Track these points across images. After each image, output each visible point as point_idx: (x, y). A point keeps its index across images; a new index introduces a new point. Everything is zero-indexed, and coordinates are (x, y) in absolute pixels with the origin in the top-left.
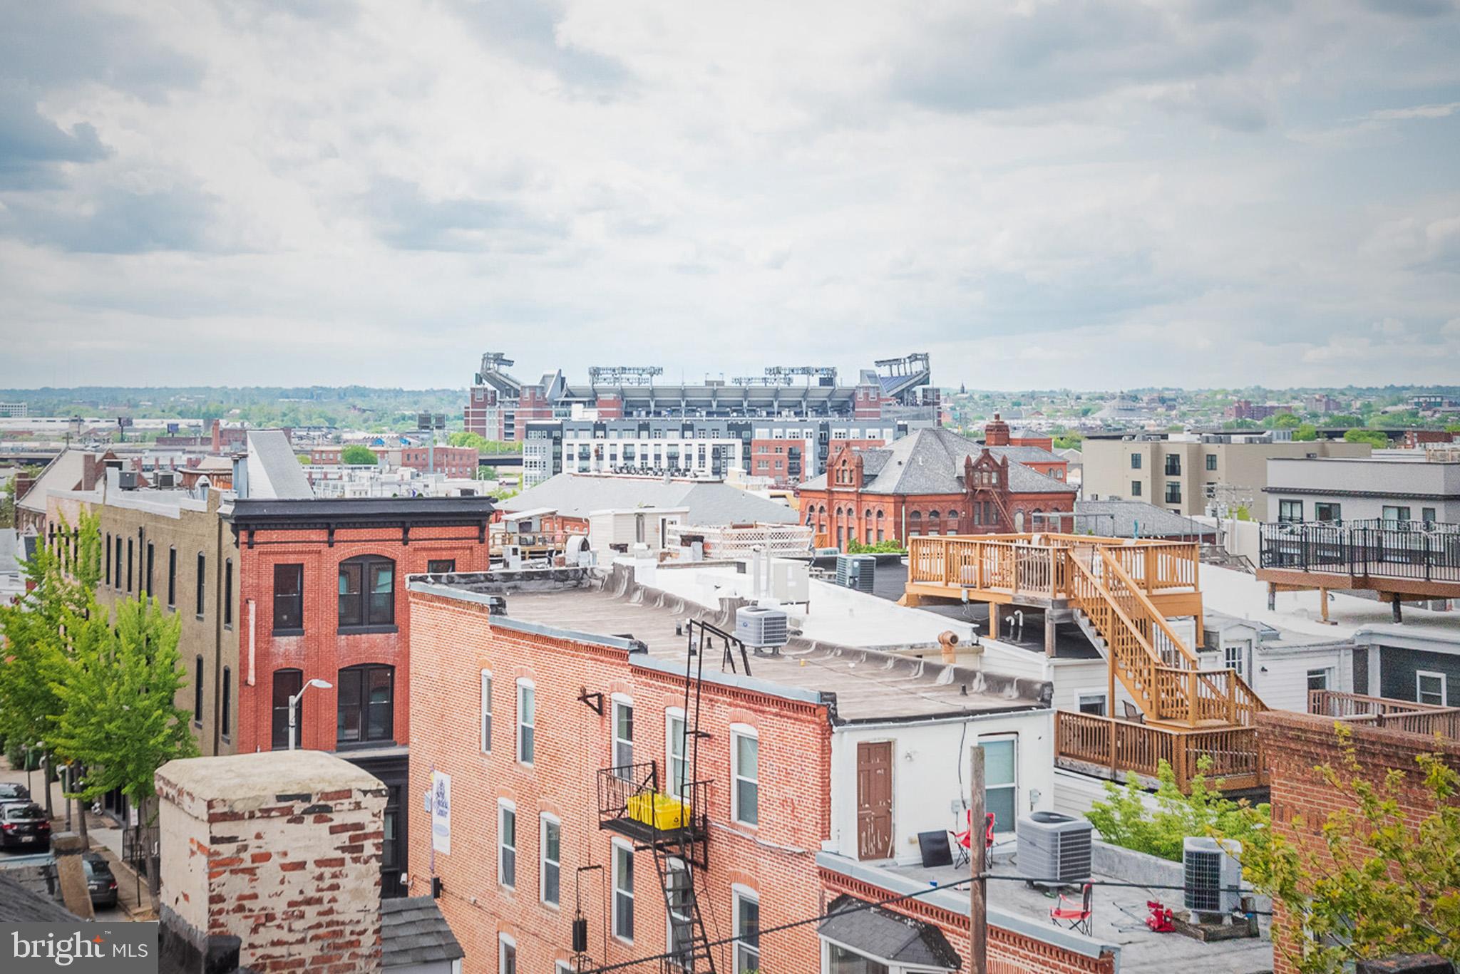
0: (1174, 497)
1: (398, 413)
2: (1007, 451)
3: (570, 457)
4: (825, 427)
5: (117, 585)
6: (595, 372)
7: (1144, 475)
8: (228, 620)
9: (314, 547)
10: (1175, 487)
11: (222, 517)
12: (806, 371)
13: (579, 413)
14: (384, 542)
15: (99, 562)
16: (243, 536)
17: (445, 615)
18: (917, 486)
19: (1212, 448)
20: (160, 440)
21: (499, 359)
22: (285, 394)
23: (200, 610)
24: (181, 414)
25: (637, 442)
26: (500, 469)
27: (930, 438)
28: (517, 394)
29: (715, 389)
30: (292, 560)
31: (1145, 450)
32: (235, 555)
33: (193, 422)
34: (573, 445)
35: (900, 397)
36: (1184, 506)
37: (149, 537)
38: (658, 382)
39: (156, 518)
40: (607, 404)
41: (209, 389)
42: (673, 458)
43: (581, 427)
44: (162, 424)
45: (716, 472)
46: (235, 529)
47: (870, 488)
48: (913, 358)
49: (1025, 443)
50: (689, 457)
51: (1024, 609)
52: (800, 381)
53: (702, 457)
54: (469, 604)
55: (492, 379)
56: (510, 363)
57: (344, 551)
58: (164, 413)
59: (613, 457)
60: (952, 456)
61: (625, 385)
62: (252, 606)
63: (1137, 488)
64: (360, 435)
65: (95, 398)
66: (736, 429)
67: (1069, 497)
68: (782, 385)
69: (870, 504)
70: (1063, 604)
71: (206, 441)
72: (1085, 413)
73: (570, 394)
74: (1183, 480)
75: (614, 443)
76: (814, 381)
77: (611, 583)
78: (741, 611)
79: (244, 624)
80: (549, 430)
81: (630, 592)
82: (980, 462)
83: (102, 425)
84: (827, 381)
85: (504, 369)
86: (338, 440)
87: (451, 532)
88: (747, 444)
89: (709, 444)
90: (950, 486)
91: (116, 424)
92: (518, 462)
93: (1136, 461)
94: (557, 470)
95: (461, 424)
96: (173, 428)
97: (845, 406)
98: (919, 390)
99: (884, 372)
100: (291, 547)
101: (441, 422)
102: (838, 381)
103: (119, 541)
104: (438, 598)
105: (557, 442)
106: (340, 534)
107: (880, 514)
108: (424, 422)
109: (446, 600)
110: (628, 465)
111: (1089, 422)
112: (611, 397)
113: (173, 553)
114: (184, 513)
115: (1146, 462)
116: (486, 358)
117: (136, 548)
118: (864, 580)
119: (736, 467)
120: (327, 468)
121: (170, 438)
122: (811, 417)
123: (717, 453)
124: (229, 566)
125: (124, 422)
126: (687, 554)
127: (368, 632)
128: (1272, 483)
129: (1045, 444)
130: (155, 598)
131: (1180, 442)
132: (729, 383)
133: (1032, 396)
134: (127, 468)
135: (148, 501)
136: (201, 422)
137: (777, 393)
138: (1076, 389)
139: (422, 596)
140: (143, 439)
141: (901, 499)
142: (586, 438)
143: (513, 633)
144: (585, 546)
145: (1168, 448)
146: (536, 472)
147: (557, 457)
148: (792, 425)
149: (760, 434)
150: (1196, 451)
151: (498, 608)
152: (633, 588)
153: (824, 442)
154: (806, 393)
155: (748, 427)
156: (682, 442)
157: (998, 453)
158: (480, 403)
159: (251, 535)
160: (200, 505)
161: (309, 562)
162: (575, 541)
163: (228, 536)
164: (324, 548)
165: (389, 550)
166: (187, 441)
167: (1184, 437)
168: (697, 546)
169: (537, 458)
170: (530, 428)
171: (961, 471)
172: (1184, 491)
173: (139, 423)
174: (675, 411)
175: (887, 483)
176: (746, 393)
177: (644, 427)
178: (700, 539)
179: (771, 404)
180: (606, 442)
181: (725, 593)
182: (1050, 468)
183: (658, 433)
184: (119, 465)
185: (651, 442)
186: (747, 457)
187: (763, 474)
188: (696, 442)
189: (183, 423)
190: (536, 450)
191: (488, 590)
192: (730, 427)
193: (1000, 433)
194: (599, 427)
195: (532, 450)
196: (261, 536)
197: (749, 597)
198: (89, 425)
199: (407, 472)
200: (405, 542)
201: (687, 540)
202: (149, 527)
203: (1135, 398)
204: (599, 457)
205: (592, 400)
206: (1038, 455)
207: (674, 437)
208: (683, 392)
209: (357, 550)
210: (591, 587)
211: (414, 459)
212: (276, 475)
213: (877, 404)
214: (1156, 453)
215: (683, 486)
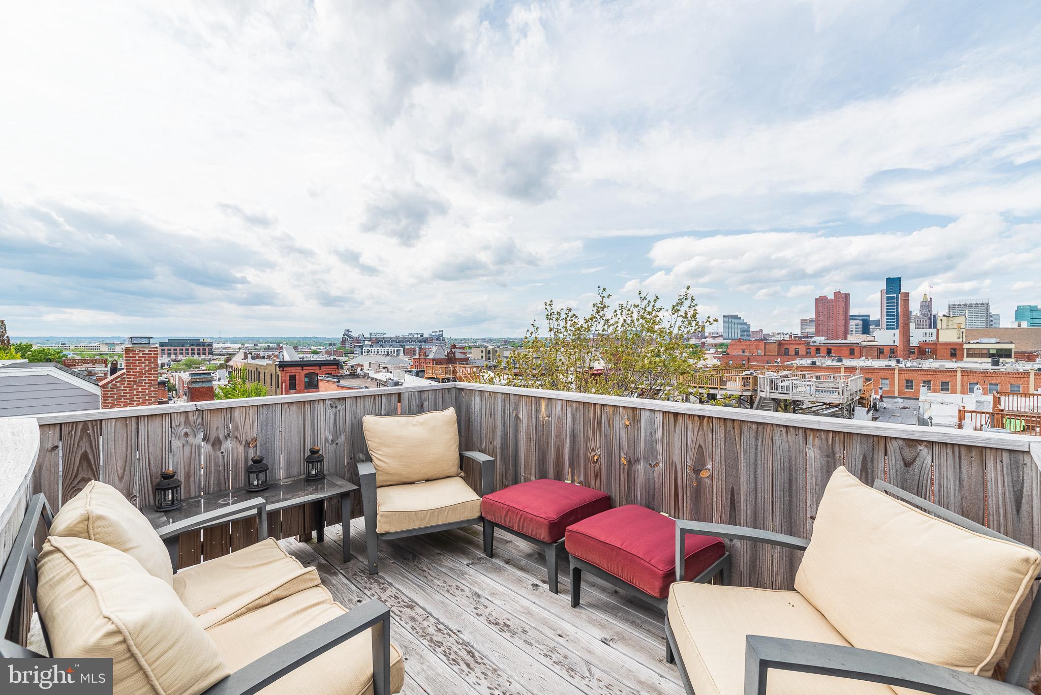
0: (489, 359)
1: (325, 343)
2: (455, 350)
3: (365, 352)
4: (421, 345)
5: (251, 381)
6: (371, 334)
7: (484, 354)
8: (278, 387)
9: (298, 371)
10: (490, 357)
11: (276, 365)
12: (417, 334)
13: (366, 342)
14: (315, 370)
15: (246, 376)
16: (281, 369)
17: (327, 384)
18: (438, 357)
19: (497, 349)
20: (265, 349)
21: (348, 331)
22: (297, 338)
23: (271, 385)
24: (271, 343)
25: (380, 349)
26: (349, 355)
27: (440, 347)
28: (353, 338)
29: (397, 337)
30: (293, 374)
31: (484, 350)
32: (279, 373)
33: (274, 345)
34: (365, 349)
35: (437, 339)
36: (491, 360)
37: (259, 370)
38: (385, 336)
39: (260, 365)
40: (373, 341)
41: (278, 337)
42: (388, 352)
43: (367, 346)
44: (266, 345)
45: (397, 355)
46: (279, 367)
47: (428, 358)
48: (440, 331)
49: (459, 348)
50: (391, 352)
51: (447, 379)
52: (416, 336)
53: (394, 352)
54: (332, 381)
55: (347, 335)
56: (351, 332)
57: (306, 372)
58: (266, 343)
59: (374, 352)
60: (444, 351)
61: (378, 336)
62: (284, 384)
63: (482, 357)
64: (316, 348)
65: (248, 339)
66: (402, 346)
67: (468, 359)
68: (412, 337)
69: (428, 361)
70: (454, 378)
71: (277, 349)
72: (475, 342)
73: (365, 338)
74: (491, 355)
75: (375, 349)
76: (419, 336)
77: (364, 376)
78: (390, 381)
79: (282, 388)
80: (360, 346)
81: (368, 378)
82: (450, 352)
83: (250, 346)
84: (422, 336)
85: (350, 333)
86: (310, 349)
87: (331, 367)
88: (404, 349)
89: (396, 349)
90: (444, 357)
91: (253, 345)
92: (353, 353)
93: (482, 352)
94: (362, 354)
95: (340, 345)
96: (268, 346)
97: (425, 341)
98: (441, 337)
99: (434, 334)
100: (293, 371)
101: (335, 345)
102: (424, 336)
103: (251, 371)
104: (325, 380)
105: (362, 349)
106: (305, 368)
107: (429, 363)
108: (331, 345)
109: (327, 381)
110: (378, 353)
111: (476, 344)
112: (374, 339)
113: (265, 373)
114: (267, 364)
115: (484, 352)
116: (345, 331)
117: (256, 372)
118: (417, 374)
119: (402, 354)
120: (307, 355)
121: (268, 349)
122: (418, 343)
123: (397, 351)
124: (278, 376)
125: (256, 345)
126: (384, 370)
127: (312, 389)
128: (504, 356)
129: (463, 348)
130: (260, 383)
131: (491, 348)
132: (401, 336)
133: (465, 339)
134: (253, 355)
135: (258, 362)
136: (276, 345)
137: (411, 338)
138: (473, 338)
139: (322, 380)
140: (261, 349)
141: (433, 360)
142: (368, 348)
143: (341, 387)
144: (361, 370)
145: (488, 349)
146: (357, 355)
147: (362, 352)
148: (414, 345)
149: (407, 347)
150: (493, 350)
151: (338, 382)
152: (369, 377)
153: (420, 348)
154: (417, 338)
155: (404, 345)
156: (390, 349)
157: (453, 350)
158: (344, 340)
159: (283, 369)
160: (271, 362)
161: (297, 375)
162: (359, 369)
163: (278, 369)
164: (301, 371)
165: (316, 371)
166: (272, 349)
167: (491, 347)
168: (386, 369)
169: (357, 352)
170: (355, 346)
171: (446, 354)
172: (491, 357)
173: (259, 345)
174: (389, 342)
175: (431, 357)
176: (404, 338)
177: (381, 345)
178: (387, 368)
179: (410, 340)
180: (373, 349)
181: (387, 378)
182: (464, 353)
183: (385, 347)
184: (251, 354)
185: (383, 349)
186: (404, 352)
187: (407, 355)
188: (393, 349)
189: (271, 345)
190: (357, 351)
191: (337, 378)
192: (400, 345)
193: (454, 346)
194: (371, 345)
195: (356, 351)
196: (285, 369)
197: (392, 378)
198: (246, 345)
199: (326, 356)
200: (320, 369)
201: (384, 368)
202: (259, 367)
203: (485, 339)
204: (371, 352)
205: (370, 340)
206: (461, 351)
207: (388, 348)
208: (391, 338)
209: (309, 371)
210: (360, 377)
211: (328, 353)
212: (290, 356)
213: (432, 341)
214: (486, 350)
215: (388, 358)
